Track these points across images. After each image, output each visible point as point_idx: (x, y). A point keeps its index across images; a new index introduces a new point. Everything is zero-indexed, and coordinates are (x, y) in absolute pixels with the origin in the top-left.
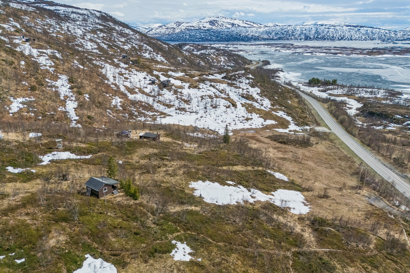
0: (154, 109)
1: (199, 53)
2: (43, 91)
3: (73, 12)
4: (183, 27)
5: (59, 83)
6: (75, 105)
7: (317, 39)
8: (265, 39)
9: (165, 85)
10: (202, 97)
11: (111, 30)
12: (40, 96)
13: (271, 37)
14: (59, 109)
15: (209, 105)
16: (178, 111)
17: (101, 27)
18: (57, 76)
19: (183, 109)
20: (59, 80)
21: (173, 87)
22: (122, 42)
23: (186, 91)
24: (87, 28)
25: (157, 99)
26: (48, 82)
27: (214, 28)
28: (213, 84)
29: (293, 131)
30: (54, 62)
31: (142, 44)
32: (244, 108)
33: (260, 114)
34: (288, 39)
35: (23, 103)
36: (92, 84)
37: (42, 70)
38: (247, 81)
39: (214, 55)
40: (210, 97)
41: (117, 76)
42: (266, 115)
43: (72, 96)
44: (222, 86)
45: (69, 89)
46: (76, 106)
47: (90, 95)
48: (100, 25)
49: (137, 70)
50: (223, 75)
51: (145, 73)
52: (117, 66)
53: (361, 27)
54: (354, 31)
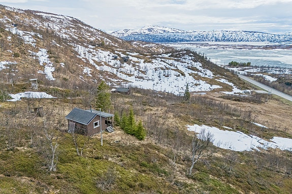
0: (118, 77)
1: (144, 46)
2: (25, 58)
3: (52, 17)
4: (129, 33)
5: (39, 54)
6: (53, 69)
7: (224, 40)
8: (187, 41)
9: (125, 60)
10: (156, 69)
11: (80, 28)
12: (22, 61)
13: (192, 39)
14: (39, 72)
15: (162, 75)
16: (137, 79)
17: (73, 26)
18: (38, 49)
19: (142, 78)
20: (39, 52)
21: (131, 62)
22: (88, 36)
23: (142, 65)
24: (63, 26)
25: (119, 70)
26: (30, 53)
27: (151, 33)
28: (163, 60)
29: (238, 93)
30: (35, 40)
31: (103, 37)
32: (191, 76)
33: (206, 81)
34: (203, 41)
35: (6, 65)
36: (66, 57)
37: (25, 44)
38: (190, 58)
39: (155, 47)
40: (162, 69)
41: (87, 53)
42: (211, 82)
43: (50, 63)
44: (171, 62)
45: (48, 58)
46: (53, 71)
47: (65, 63)
48: (72, 24)
49: (102, 50)
50: (169, 55)
51: (109, 52)
52: (87, 47)
53: (255, 32)
54: (250, 36)
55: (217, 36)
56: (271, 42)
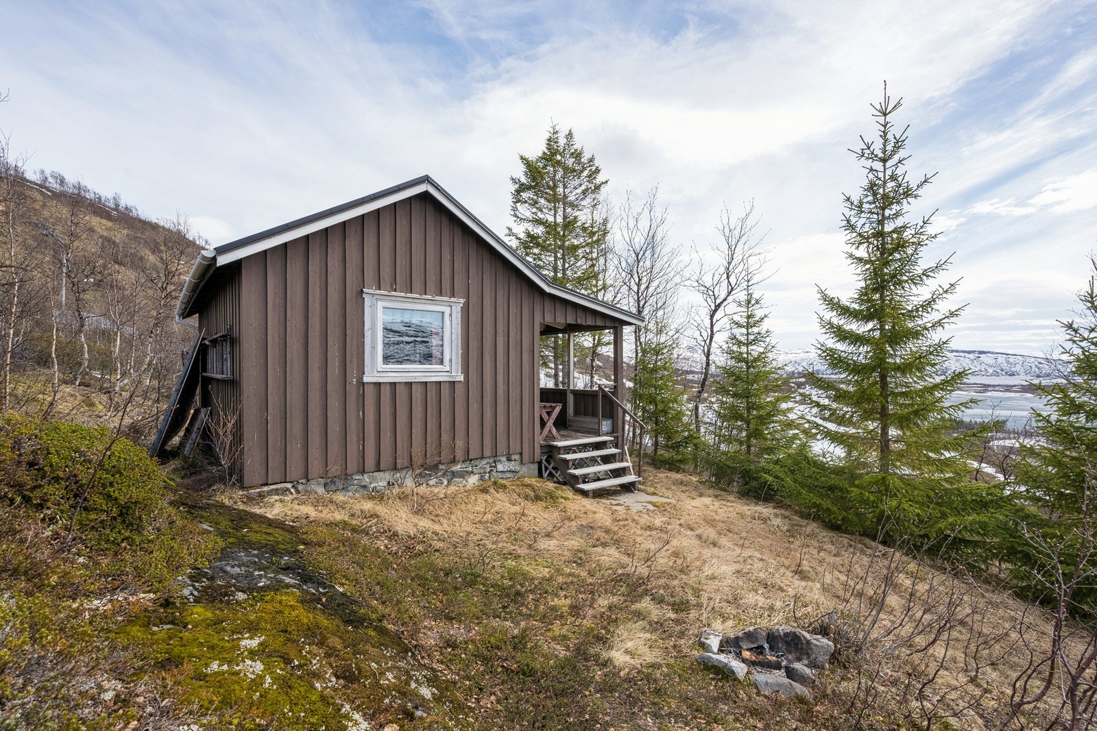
53: (982, 352)
54: (967, 361)
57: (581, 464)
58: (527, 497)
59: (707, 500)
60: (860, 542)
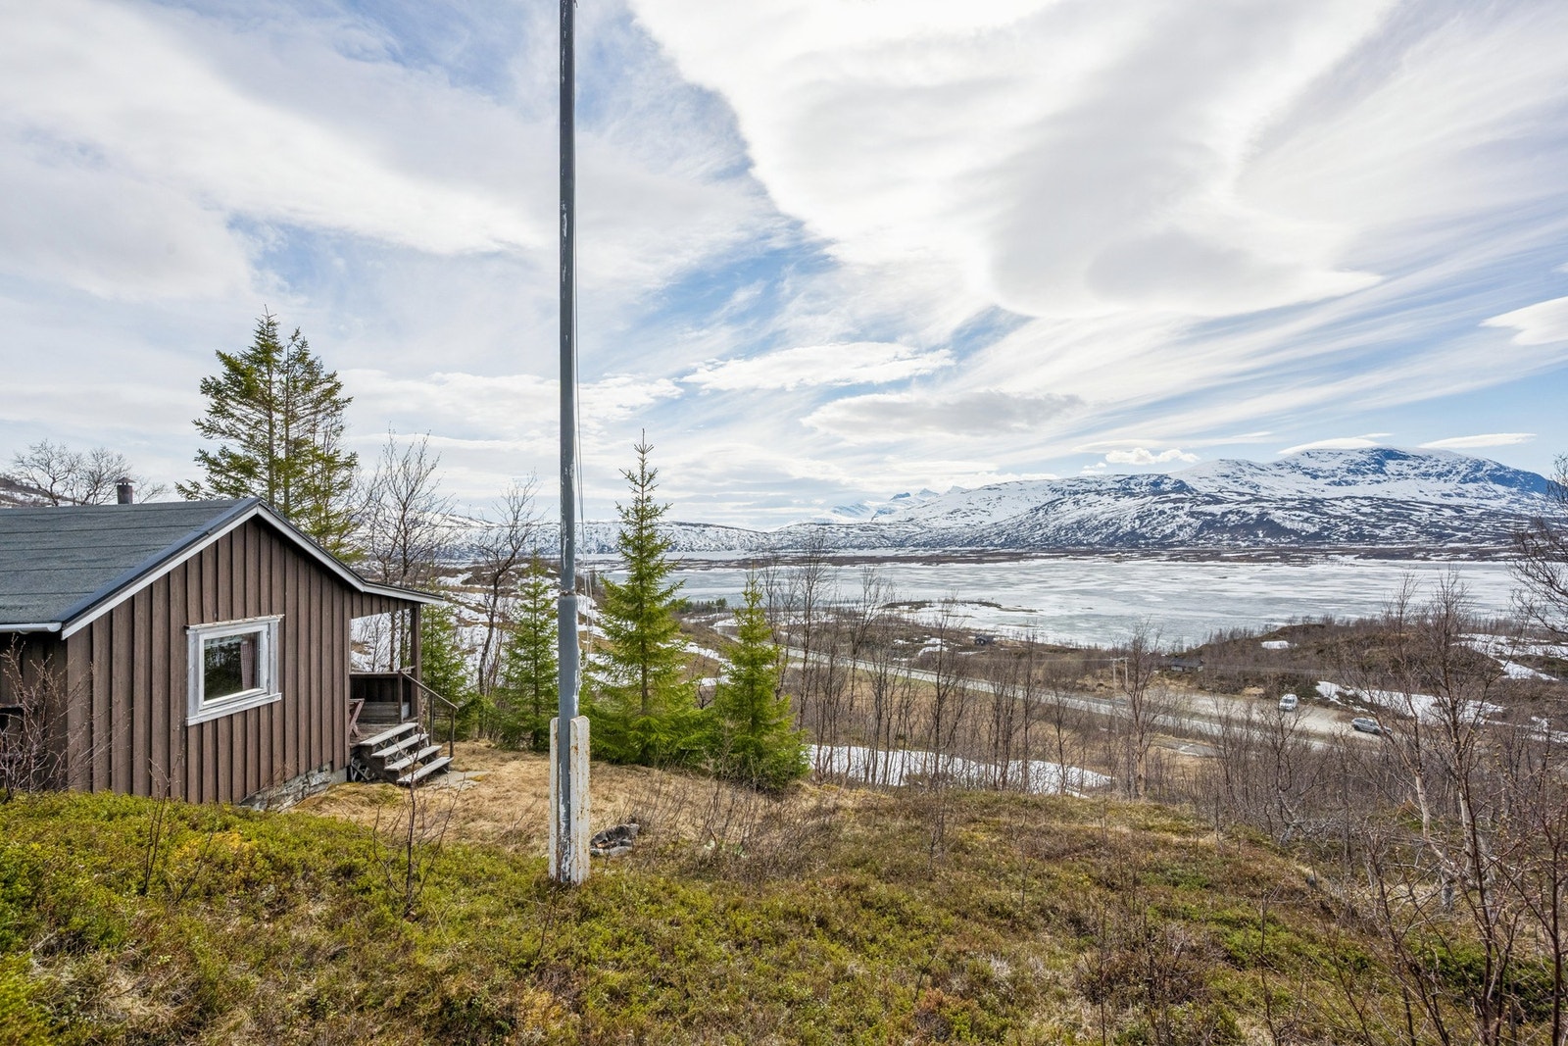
53: (706, 526)
54: (694, 535)
55: (602, 538)
56: (751, 550)
57: (393, 758)
58: (363, 804)
59: (515, 764)
60: (633, 769)
